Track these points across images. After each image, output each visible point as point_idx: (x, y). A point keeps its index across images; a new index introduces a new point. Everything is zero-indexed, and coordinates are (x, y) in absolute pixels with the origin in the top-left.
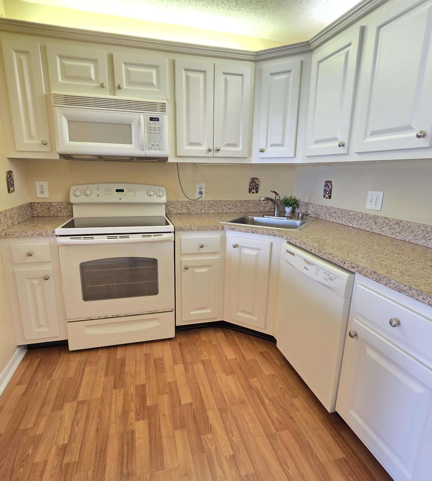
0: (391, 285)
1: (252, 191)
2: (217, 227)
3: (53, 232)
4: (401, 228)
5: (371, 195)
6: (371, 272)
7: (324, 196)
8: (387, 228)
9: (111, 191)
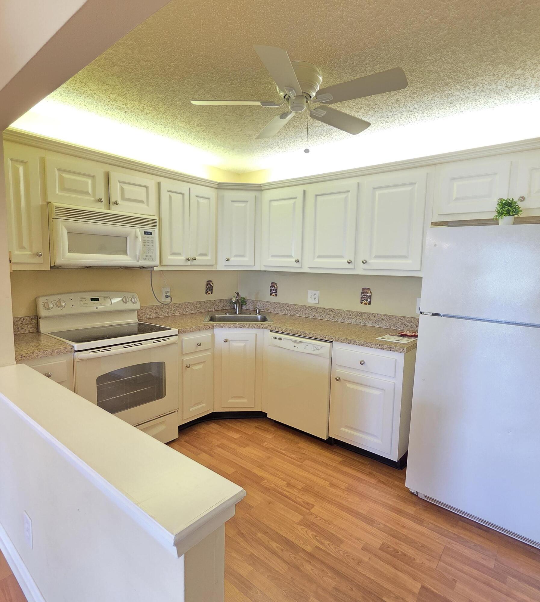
0: (357, 343)
1: (208, 292)
2: (209, 326)
3: (71, 348)
4: (334, 314)
5: (310, 293)
6: (344, 339)
7: (271, 294)
8: (325, 315)
9: (85, 300)
